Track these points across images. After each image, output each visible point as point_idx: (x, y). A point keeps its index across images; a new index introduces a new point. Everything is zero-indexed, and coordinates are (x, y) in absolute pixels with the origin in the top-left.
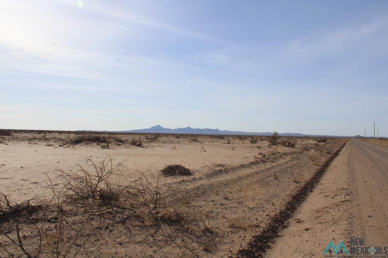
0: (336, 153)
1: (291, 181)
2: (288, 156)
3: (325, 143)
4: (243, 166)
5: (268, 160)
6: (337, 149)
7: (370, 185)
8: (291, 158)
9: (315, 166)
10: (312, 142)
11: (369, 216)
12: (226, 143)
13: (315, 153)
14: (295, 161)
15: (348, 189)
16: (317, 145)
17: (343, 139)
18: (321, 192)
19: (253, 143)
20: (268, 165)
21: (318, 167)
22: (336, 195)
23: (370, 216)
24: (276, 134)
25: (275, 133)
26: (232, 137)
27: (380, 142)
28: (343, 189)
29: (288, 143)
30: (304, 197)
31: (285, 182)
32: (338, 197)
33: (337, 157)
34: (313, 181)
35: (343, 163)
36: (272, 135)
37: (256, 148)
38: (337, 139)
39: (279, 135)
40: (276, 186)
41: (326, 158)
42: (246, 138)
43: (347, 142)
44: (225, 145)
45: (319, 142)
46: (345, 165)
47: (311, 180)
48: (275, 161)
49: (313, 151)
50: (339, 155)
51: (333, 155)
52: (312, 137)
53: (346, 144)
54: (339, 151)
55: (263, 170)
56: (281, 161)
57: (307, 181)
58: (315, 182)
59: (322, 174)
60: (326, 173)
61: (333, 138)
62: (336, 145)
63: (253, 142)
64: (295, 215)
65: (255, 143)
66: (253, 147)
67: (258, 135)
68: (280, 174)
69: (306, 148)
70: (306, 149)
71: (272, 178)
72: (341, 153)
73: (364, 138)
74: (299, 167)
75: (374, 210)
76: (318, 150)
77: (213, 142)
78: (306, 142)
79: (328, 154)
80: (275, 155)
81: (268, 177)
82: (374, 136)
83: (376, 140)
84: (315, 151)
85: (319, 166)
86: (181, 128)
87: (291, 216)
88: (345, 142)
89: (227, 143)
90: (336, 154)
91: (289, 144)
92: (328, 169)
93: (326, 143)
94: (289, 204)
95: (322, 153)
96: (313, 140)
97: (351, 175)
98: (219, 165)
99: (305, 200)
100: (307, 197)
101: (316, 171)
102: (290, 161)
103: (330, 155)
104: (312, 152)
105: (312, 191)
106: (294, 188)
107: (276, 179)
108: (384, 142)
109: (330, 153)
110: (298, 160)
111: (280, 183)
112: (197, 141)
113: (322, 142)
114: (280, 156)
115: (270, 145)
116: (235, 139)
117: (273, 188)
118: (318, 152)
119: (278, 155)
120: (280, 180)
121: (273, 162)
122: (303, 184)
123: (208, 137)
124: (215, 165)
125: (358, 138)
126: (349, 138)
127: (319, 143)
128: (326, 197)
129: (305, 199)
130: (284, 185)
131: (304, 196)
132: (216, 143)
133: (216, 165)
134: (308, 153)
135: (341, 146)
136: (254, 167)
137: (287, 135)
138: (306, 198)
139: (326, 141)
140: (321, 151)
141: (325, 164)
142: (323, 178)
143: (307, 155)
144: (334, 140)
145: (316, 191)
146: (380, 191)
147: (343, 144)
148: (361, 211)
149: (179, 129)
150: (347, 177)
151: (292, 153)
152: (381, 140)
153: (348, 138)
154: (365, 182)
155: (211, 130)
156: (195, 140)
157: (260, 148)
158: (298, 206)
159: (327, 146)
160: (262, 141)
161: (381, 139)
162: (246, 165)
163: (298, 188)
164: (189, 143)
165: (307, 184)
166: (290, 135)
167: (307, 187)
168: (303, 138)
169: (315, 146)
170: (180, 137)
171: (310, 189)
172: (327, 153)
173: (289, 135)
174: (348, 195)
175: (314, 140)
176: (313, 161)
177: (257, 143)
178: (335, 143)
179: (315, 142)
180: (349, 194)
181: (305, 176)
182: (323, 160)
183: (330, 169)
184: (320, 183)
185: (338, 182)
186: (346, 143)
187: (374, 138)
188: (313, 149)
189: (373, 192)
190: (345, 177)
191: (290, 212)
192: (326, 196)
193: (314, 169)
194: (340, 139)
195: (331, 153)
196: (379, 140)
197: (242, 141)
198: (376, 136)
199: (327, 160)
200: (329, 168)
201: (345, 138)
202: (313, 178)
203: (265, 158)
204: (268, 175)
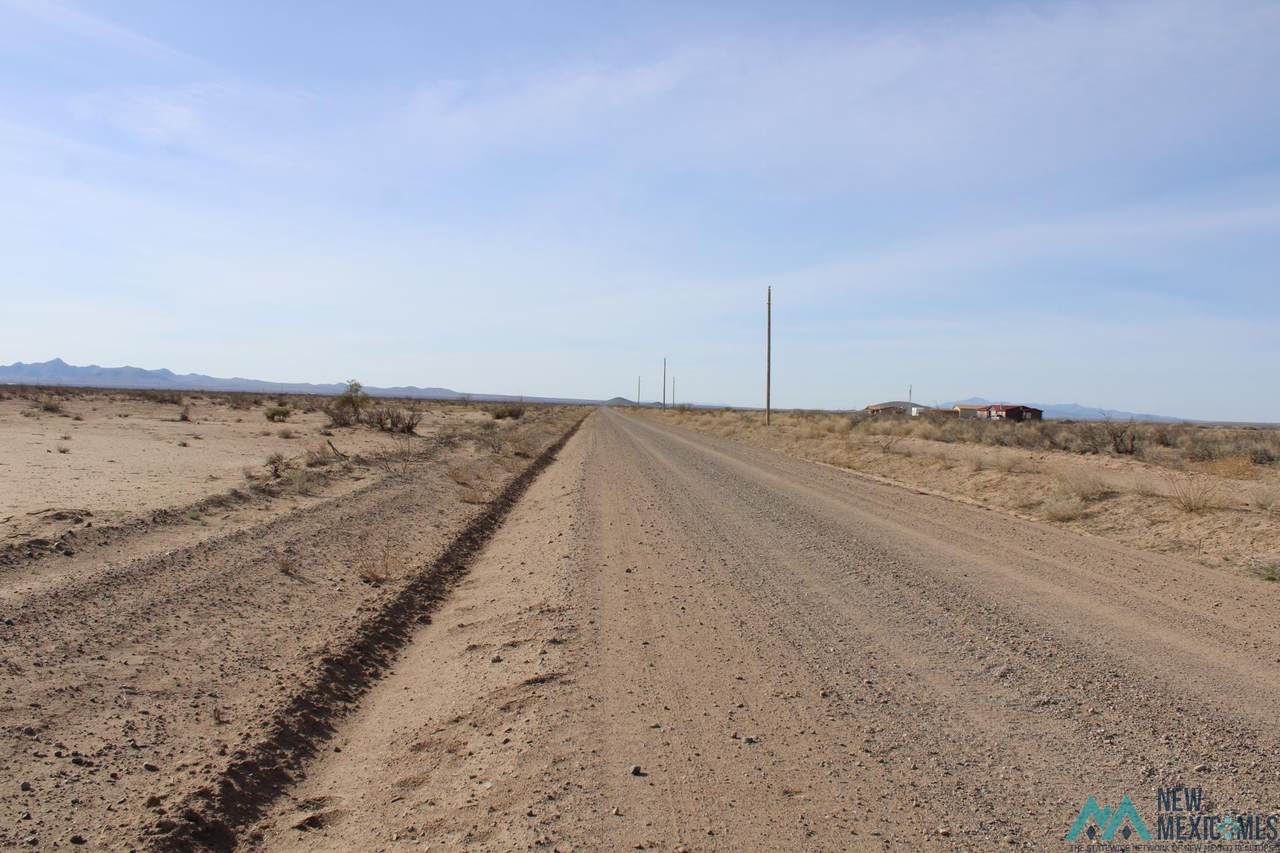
0: (545, 455)
1: (353, 577)
2: (373, 470)
3: (516, 421)
4: (163, 518)
5: (289, 488)
6: (553, 440)
7: (645, 587)
8: (384, 475)
9: (466, 504)
10: (478, 416)
11: (632, 768)
12: (173, 421)
13: (477, 456)
14: (396, 487)
15: (561, 610)
16: (488, 426)
17: (573, 408)
18: (462, 626)
19: (275, 422)
20: (282, 507)
21: (476, 508)
22: (513, 645)
23: (637, 772)
24: (356, 387)
25: (351, 386)
26: (211, 398)
27: (677, 418)
28: (546, 611)
29: (389, 420)
30: (386, 652)
31: (322, 582)
32: (519, 654)
33: (546, 470)
34: (444, 570)
35: (563, 492)
36: (341, 391)
37: (277, 437)
38: (557, 409)
39: (367, 392)
40: (275, 608)
41: (509, 472)
42: (257, 403)
43: (586, 416)
44: (165, 429)
45: (498, 417)
46: (567, 499)
47: (434, 569)
48: (317, 490)
49: (470, 447)
50: (555, 460)
51: (535, 463)
52: (482, 402)
53: (583, 424)
54: (555, 449)
55: (244, 533)
56: (343, 488)
57: (418, 572)
58: (451, 573)
59: (483, 539)
60: (499, 531)
61: (545, 407)
62: (549, 426)
63: (276, 418)
64: (314, 767)
65: (283, 421)
66: (268, 434)
67: (305, 391)
68: (314, 546)
69: (449, 437)
70: (448, 441)
71: (272, 569)
72: (561, 455)
73: (636, 407)
74: (405, 510)
75: (657, 726)
76: (488, 444)
77: (126, 416)
78: (459, 415)
79: (518, 458)
80: (325, 464)
81: (256, 562)
82: (662, 402)
83: (667, 412)
84: (478, 450)
85: (479, 503)
86: (24, 363)
87: (289, 780)
88: (579, 419)
89: (178, 417)
90: (546, 459)
91: (394, 424)
92: (509, 516)
93: (521, 420)
94: (295, 711)
95: (499, 456)
96: (482, 410)
97: (582, 543)
98: (60, 517)
99: (388, 671)
100: (400, 650)
101: (463, 528)
102: (375, 487)
103: (525, 464)
104: (469, 452)
105: (426, 621)
106: (354, 612)
107: (286, 572)
108: (689, 420)
109: (526, 456)
110: (405, 483)
111: (301, 591)
112: (60, 412)
113: (509, 419)
114: (344, 468)
115: (330, 427)
116: (220, 404)
117: (257, 617)
118: (486, 453)
119: (336, 467)
120: (307, 574)
121: (305, 493)
122: (392, 592)
123: (118, 397)
124: (42, 515)
125: (619, 406)
126: (593, 405)
127: (499, 421)
128: (475, 654)
129: (387, 667)
130: (314, 600)
131: (385, 647)
132: (135, 421)
133: (49, 514)
134: (453, 455)
135: (566, 430)
136: (217, 520)
137: (403, 394)
138: (394, 659)
139: (523, 414)
140: (497, 448)
141: (503, 496)
142: (484, 553)
143: (445, 462)
144: (548, 412)
145: (446, 616)
146: (680, 612)
147: (574, 423)
148: (600, 741)
149: (19, 367)
150: (566, 554)
151: (394, 459)
152: (682, 413)
153: (588, 405)
154: (629, 571)
155: (141, 373)
156: (51, 409)
157: (293, 438)
158: (345, 709)
159: (522, 429)
160: (311, 414)
161: (683, 409)
162: (183, 513)
163: (368, 610)
164: (27, 419)
165: (413, 588)
166: (415, 395)
167: (410, 603)
168: (453, 404)
169: (483, 431)
170: (6, 395)
171: (424, 608)
172: (517, 454)
173: (409, 394)
174: (560, 643)
175: (486, 410)
176: (459, 487)
177: (287, 419)
178: (548, 421)
179: (488, 417)
180: (564, 637)
181: (415, 547)
182: (500, 480)
183: (518, 516)
184: (468, 578)
185: (531, 573)
186: (582, 421)
187: (663, 407)
188: (472, 442)
189: (655, 620)
190: (559, 550)
191: (289, 753)
192: (473, 647)
193: (457, 516)
194: (565, 406)
195: (530, 454)
196: (676, 412)
197: (241, 414)
198: (669, 401)
199: (510, 482)
200: (514, 512)
201: (581, 405)
202: (447, 558)
203: (279, 476)
204: (257, 556)
